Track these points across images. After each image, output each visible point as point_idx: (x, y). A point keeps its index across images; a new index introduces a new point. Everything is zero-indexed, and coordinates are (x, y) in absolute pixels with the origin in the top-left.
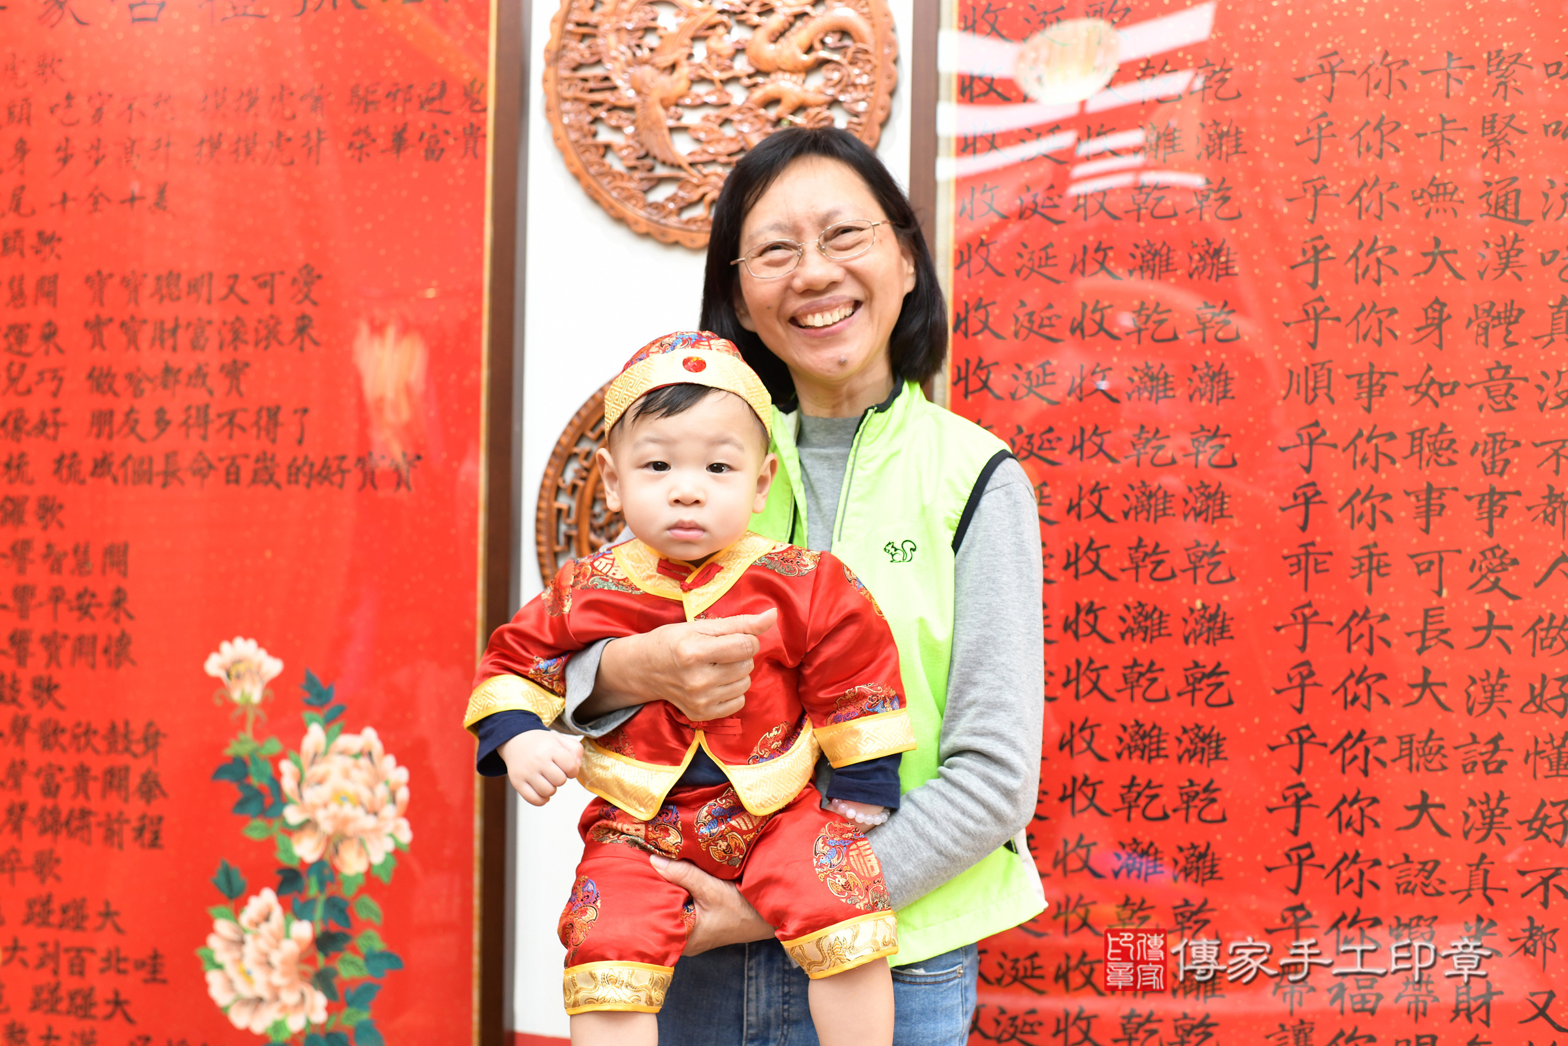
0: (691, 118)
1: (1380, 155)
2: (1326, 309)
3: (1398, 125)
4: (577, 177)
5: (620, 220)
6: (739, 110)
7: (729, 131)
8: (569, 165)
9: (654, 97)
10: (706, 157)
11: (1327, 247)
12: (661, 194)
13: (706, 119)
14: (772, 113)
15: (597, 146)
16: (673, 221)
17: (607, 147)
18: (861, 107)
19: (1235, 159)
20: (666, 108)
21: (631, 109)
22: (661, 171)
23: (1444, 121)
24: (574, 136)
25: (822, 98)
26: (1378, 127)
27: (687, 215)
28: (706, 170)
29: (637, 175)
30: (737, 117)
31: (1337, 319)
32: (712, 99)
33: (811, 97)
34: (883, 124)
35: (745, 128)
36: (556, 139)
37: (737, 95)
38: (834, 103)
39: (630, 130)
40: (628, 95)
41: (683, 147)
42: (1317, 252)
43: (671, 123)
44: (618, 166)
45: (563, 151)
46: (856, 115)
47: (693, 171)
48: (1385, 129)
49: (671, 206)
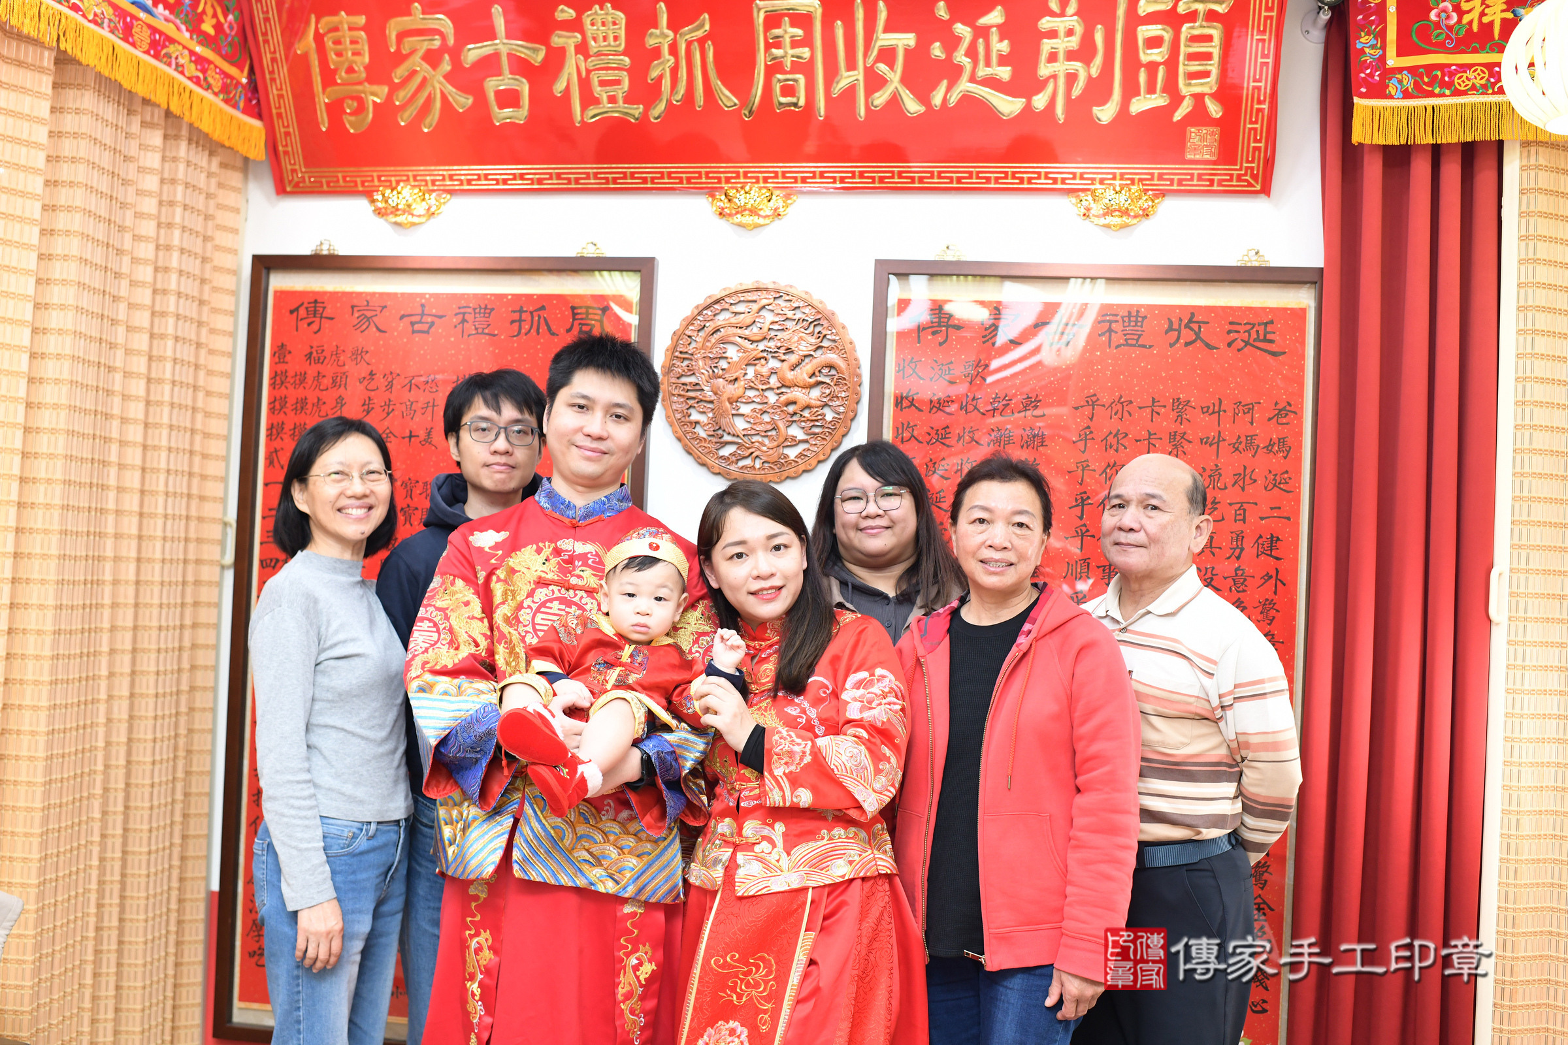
0: (745, 409)
1: (1117, 451)
2: (1087, 531)
3: (1127, 435)
4: (679, 439)
5: (703, 465)
6: (772, 407)
7: (766, 418)
8: (675, 432)
9: (725, 397)
10: (753, 432)
11: (1088, 498)
12: (726, 451)
13: (754, 410)
14: (791, 409)
15: (691, 423)
16: (733, 467)
17: (697, 423)
18: (842, 409)
19: (1041, 449)
20: (731, 403)
21: (711, 402)
22: (727, 438)
23: (1150, 434)
24: (678, 416)
25: (819, 403)
26: (1116, 435)
27: (741, 464)
28: (755, 439)
29: (714, 440)
30: (771, 411)
31: (1093, 536)
32: (758, 400)
33: (813, 402)
34: (852, 420)
35: (776, 417)
36: (668, 417)
37: (772, 398)
38: (826, 405)
39: (711, 415)
40: (709, 394)
41: (740, 425)
42: (1083, 500)
43: (734, 412)
44: (703, 434)
45: (671, 424)
46: (838, 413)
47: (746, 439)
48: (1120, 437)
49: (734, 459)
